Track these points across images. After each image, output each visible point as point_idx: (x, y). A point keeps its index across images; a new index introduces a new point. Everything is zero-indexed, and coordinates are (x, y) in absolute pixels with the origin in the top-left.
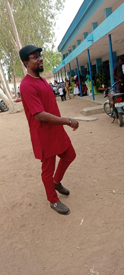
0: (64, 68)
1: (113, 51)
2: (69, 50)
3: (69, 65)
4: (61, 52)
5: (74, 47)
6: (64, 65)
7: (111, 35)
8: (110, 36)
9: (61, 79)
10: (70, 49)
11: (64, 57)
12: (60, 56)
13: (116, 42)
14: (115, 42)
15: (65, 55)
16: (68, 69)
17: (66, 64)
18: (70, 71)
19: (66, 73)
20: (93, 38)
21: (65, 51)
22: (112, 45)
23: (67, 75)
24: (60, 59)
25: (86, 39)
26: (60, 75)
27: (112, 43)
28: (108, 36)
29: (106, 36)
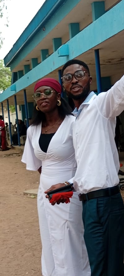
0: (14, 98)
1: (102, 76)
2: (25, 66)
3: (23, 92)
4: (10, 68)
5: (36, 62)
6: (13, 93)
7: (100, 51)
8: (97, 51)
9: (8, 116)
10: (27, 63)
11: (16, 77)
12: (8, 74)
13: (110, 62)
14: (107, 62)
15: (17, 73)
16: (20, 100)
17: (18, 90)
18: (25, 104)
19: (18, 106)
20: (68, 52)
21: (19, 66)
22: (101, 66)
23: (20, 110)
24: (8, 79)
25: (57, 51)
26: (5, 109)
27: (101, 63)
28: (94, 51)
29: (91, 51)
